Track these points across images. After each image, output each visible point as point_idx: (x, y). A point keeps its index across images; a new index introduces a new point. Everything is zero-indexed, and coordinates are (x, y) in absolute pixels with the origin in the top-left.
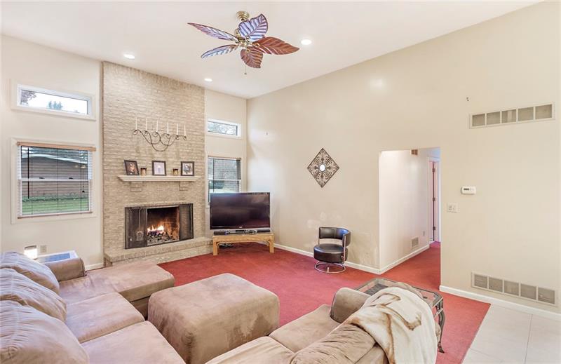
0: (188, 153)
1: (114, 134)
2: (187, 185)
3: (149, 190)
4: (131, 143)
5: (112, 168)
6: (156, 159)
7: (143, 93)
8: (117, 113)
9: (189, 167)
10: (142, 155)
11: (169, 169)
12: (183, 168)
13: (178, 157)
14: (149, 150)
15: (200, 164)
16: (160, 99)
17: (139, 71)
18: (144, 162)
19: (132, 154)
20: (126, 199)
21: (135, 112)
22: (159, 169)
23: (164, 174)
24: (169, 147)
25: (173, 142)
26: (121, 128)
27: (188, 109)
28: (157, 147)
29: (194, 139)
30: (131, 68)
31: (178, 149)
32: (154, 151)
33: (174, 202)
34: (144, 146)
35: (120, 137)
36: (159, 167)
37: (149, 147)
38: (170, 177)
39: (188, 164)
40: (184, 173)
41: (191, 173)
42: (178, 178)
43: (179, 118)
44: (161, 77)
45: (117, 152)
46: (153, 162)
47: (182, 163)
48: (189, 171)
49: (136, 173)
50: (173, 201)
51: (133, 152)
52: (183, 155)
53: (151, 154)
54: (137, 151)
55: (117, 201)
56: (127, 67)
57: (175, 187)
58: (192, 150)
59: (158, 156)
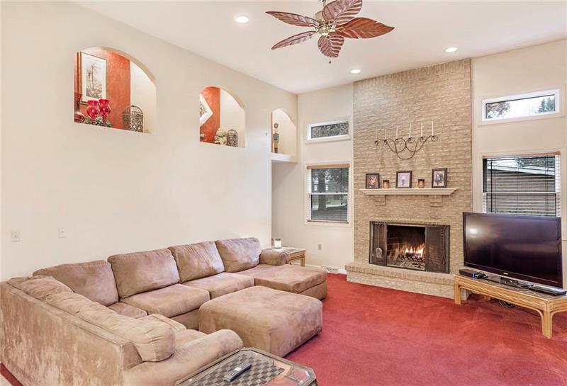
0: (443, 157)
1: (361, 149)
2: (440, 200)
3: (393, 203)
4: (376, 156)
5: (360, 182)
6: (401, 169)
7: (387, 99)
8: (363, 128)
9: (441, 176)
10: (387, 166)
11: (415, 180)
12: (435, 178)
13: (429, 164)
14: (394, 160)
15: (462, 170)
16: (407, 98)
17: (383, 76)
18: (389, 173)
19: (378, 166)
20: (372, 212)
21: (380, 121)
22: (403, 181)
23: (408, 186)
24: (417, 153)
25: (421, 147)
26: (367, 141)
27: (442, 99)
28: (403, 155)
29: (453, 137)
30: (376, 78)
31: (428, 154)
32: (399, 161)
33: (423, 221)
34: (389, 155)
35: (366, 150)
36: (404, 178)
37: (393, 156)
38: (416, 189)
39: (440, 172)
40: (435, 184)
41: (442, 184)
42: (428, 190)
43: (430, 114)
44: (406, 72)
45: (364, 165)
46: (398, 173)
47: (433, 171)
48: (440, 181)
49: (377, 186)
50: (421, 220)
51: (378, 164)
52: (436, 161)
53: (396, 164)
54: (382, 162)
55: (364, 214)
56: (372, 78)
57: (423, 202)
58: (450, 151)
59: (404, 166)
